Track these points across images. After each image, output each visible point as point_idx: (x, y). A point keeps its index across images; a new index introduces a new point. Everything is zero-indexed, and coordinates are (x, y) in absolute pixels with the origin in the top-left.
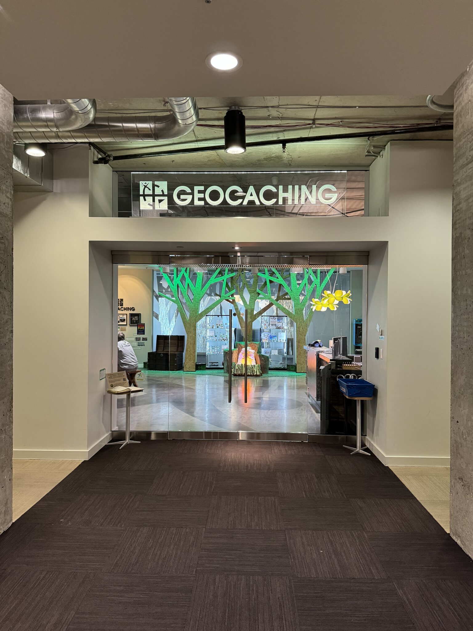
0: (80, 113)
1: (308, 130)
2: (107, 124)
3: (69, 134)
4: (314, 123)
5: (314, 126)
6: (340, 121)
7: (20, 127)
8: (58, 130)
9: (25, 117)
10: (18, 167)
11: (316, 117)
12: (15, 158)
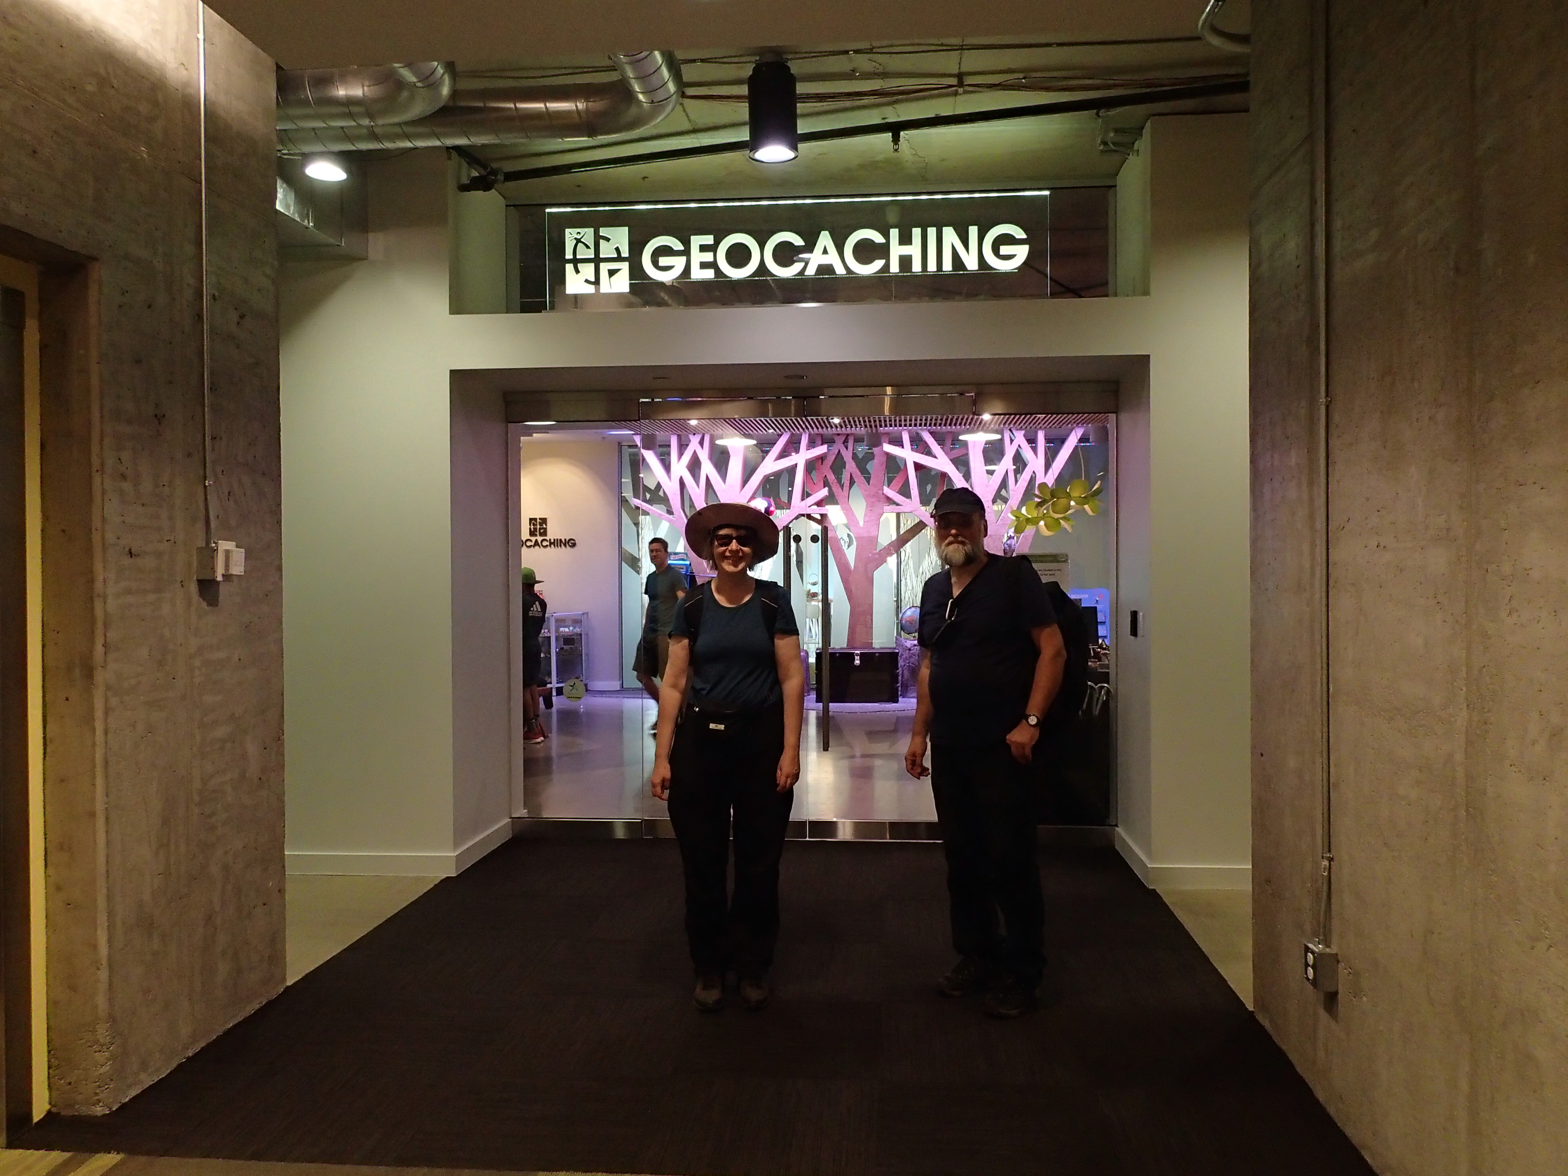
0: (419, 87)
1: (951, 99)
2: (481, 104)
3: (398, 130)
4: (961, 84)
5: (961, 90)
6: (1021, 75)
7: (291, 119)
8: (372, 123)
9: (303, 97)
10: (287, 207)
11: (964, 69)
12: (281, 187)
